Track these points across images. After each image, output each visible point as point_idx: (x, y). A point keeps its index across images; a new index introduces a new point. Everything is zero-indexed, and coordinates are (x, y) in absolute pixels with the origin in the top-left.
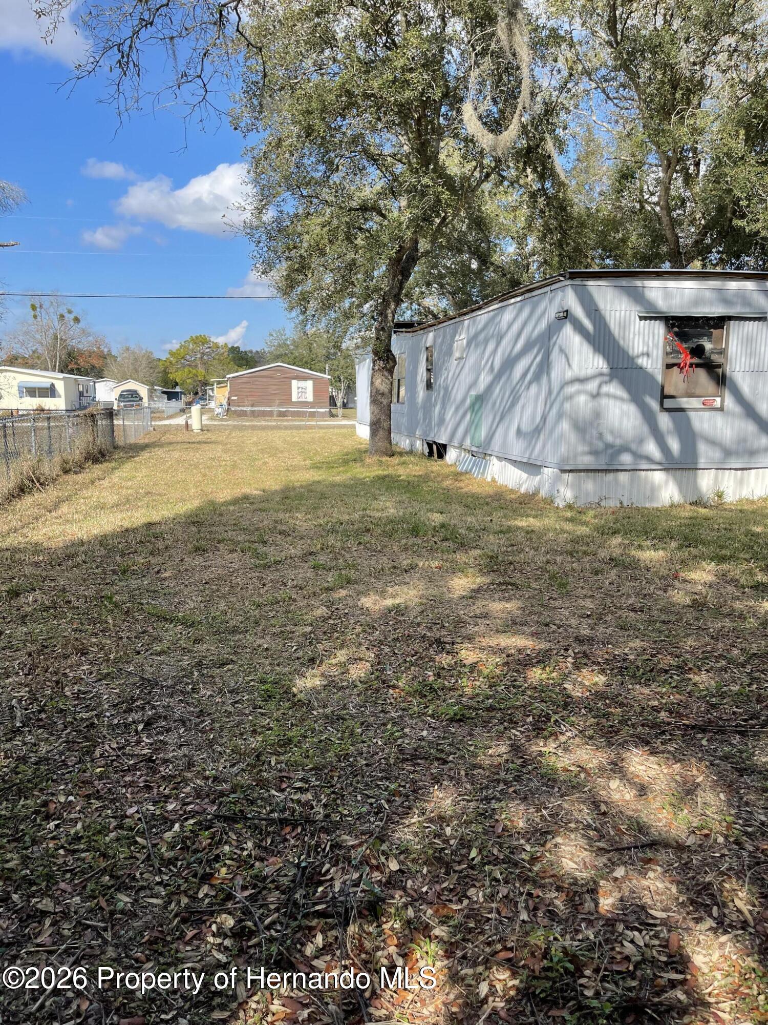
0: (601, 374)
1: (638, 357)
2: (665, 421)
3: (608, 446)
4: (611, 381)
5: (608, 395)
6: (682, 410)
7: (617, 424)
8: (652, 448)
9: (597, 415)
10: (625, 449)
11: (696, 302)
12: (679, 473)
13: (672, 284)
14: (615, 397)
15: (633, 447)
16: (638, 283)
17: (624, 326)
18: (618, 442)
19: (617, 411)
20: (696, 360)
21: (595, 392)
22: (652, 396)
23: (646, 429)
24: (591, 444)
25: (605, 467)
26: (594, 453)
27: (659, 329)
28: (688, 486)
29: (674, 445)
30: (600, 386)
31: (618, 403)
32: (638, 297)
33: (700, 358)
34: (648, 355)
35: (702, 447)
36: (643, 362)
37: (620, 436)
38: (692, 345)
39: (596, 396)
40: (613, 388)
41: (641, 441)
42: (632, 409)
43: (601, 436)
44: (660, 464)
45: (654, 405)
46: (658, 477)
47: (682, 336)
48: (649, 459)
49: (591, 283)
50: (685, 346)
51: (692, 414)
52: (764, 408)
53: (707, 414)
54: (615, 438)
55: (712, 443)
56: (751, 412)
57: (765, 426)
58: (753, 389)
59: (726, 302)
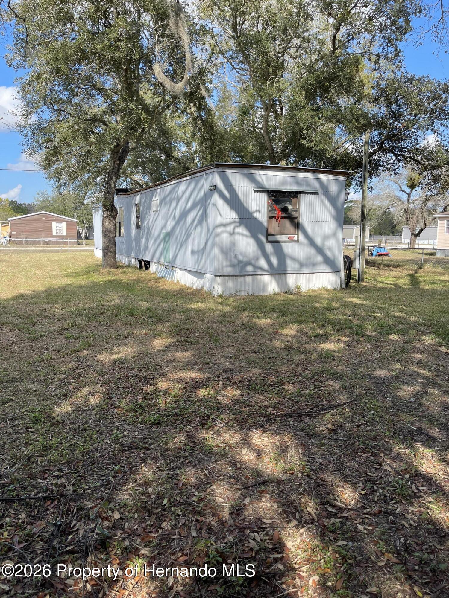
0: (235, 222)
1: (254, 212)
2: (269, 248)
3: (240, 262)
4: (240, 226)
5: (239, 234)
6: (278, 242)
7: (244, 250)
8: (263, 263)
9: (233, 244)
10: (249, 263)
11: (283, 183)
12: (277, 276)
13: (270, 173)
14: (243, 235)
15: (253, 262)
16: (253, 172)
17: (246, 195)
18: (245, 259)
19: (244, 242)
20: (284, 215)
21: (232, 232)
22: (262, 234)
23: (259, 253)
24: (230, 261)
25: (238, 274)
26: (233, 266)
27: (264, 198)
28: (282, 283)
29: (274, 261)
30: (234, 229)
31: (244, 238)
32: (252, 179)
33: (286, 213)
34: (259, 211)
35: (289, 262)
36: (256, 215)
37: (246, 257)
38: (281, 207)
39: (232, 234)
40: (242, 230)
41: (257, 259)
42: (250, 241)
43: (236, 256)
44: (267, 271)
45: (264, 239)
46: (267, 278)
47: (276, 202)
48: (262, 269)
49: (227, 170)
50: (278, 207)
51: (283, 244)
52: (318, 241)
53: (290, 244)
54: (243, 257)
55: (294, 259)
56: (312, 243)
57: (320, 251)
58: (313, 231)
59: (298, 183)
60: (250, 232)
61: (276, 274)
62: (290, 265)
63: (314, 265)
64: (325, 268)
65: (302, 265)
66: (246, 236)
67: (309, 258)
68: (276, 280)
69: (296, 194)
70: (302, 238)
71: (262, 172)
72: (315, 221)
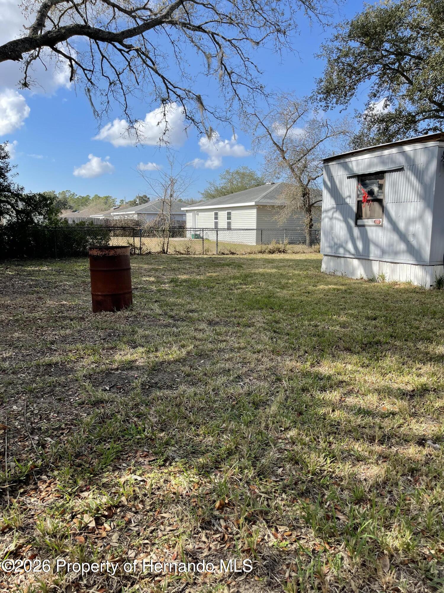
0: (333, 208)
1: (346, 198)
2: (356, 231)
3: (335, 244)
4: (336, 211)
5: (336, 218)
6: (363, 226)
7: (338, 233)
8: (350, 247)
9: (332, 228)
10: (341, 246)
11: (370, 165)
12: (364, 261)
13: (360, 158)
15: (344, 245)
16: (347, 160)
17: (341, 183)
18: (339, 242)
19: (339, 226)
20: (369, 198)
21: (331, 216)
22: (351, 219)
23: (348, 236)
24: (329, 242)
25: (333, 254)
26: (331, 247)
27: (354, 182)
28: (368, 269)
29: (360, 245)
30: (333, 214)
31: (339, 223)
32: (346, 167)
33: (372, 196)
34: (350, 197)
35: (372, 248)
36: (348, 200)
37: (340, 239)
38: (368, 189)
39: (331, 219)
40: (337, 215)
41: (347, 242)
42: (343, 225)
43: (333, 238)
44: (353, 255)
45: (352, 223)
46: (356, 262)
47: (364, 185)
48: (349, 252)
49: (330, 164)
50: (365, 190)
51: (368, 228)
52: (402, 225)
53: (374, 228)
54: (337, 240)
55: (377, 245)
56: (395, 228)
57: (403, 237)
58: (397, 213)
59: (383, 163)
60: (343, 217)
61: (363, 259)
62: (374, 252)
63: (396, 253)
64: (406, 258)
65: (384, 252)
66: (340, 220)
67: (391, 245)
68: (362, 264)
69: (380, 175)
70: (385, 222)
71: (353, 159)
72: (398, 202)
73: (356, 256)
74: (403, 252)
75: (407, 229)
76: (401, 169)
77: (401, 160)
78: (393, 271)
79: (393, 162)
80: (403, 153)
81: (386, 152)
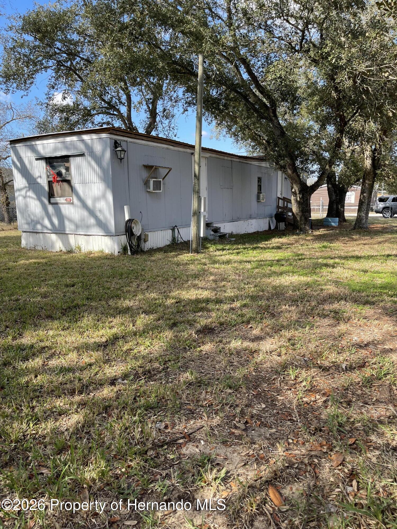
0: (26, 187)
1: (37, 178)
2: (50, 208)
3: (32, 221)
4: (29, 190)
5: (30, 197)
6: (57, 204)
7: (34, 210)
8: (47, 222)
9: (27, 206)
10: (38, 222)
11: (55, 149)
12: (61, 235)
13: (45, 142)
15: (41, 221)
16: (33, 143)
17: (30, 164)
18: (35, 219)
19: (34, 204)
20: (59, 179)
21: (25, 195)
22: (45, 197)
23: (44, 213)
24: (26, 219)
26: (28, 224)
27: (42, 164)
28: (66, 242)
29: (56, 221)
30: (26, 193)
31: (33, 200)
32: (33, 149)
33: (61, 177)
34: (41, 177)
35: (67, 223)
36: (39, 180)
37: (36, 216)
38: (56, 171)
39: (25, 197)
40: (31, 194)
41: (43, 219)
42: (37, 203)
43: (29, 216)
44: (50, 230)
45: (46, 201)
46: (54, 237)
47: (53, 167)
50: (54, 171)
51: (61, 206)
52: (89, 203)
53: (67, 206)
54: (34, 217)
55: (70, 220)
56: (84, 205)
57: (92, 213)
58: (84, 193)
59: (67, 148)
60: (36, 195)
61: (60, 233)
62: (69, 227)
63: (88, 227)
64: (96, 231)
65: (77, 226)
66: (34, 199)
67: (83, 220)
68: (59, 237)
69: (66, 158)
70: (75, 200)
71: (38, 142)
72: (84, 183)
73: (53, 231)
74: (94, 226)
75: (94, 206)
76: (82, 155)
77: (82, 147)
78: (87, 242)
79: (75, 148)
80: (83, 141)
81: (68, 139)
